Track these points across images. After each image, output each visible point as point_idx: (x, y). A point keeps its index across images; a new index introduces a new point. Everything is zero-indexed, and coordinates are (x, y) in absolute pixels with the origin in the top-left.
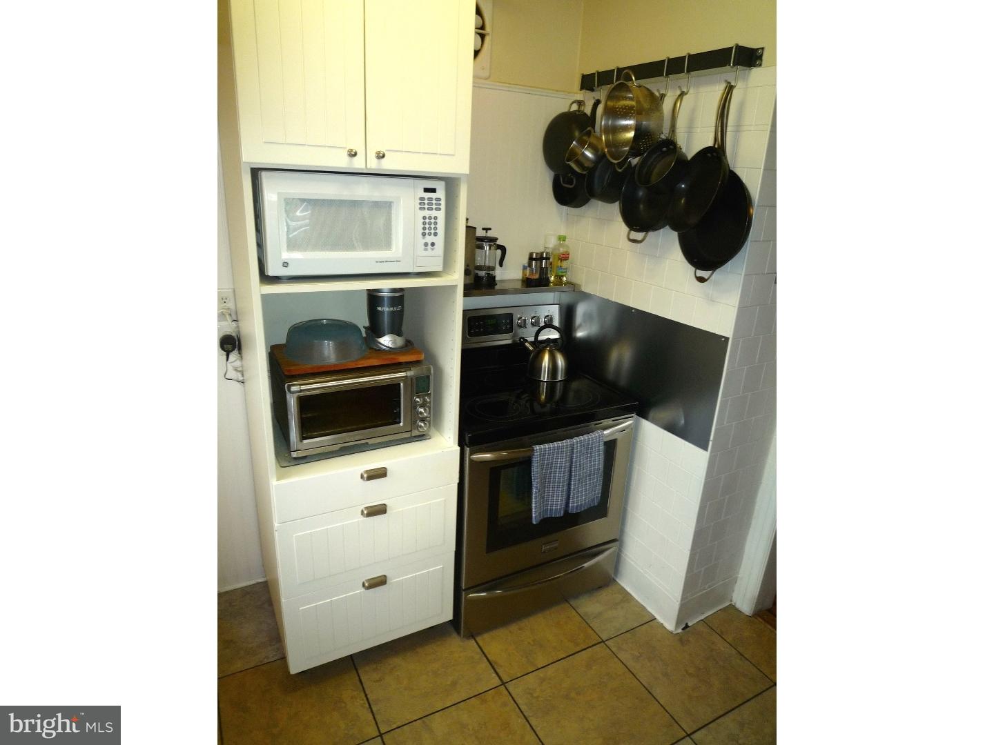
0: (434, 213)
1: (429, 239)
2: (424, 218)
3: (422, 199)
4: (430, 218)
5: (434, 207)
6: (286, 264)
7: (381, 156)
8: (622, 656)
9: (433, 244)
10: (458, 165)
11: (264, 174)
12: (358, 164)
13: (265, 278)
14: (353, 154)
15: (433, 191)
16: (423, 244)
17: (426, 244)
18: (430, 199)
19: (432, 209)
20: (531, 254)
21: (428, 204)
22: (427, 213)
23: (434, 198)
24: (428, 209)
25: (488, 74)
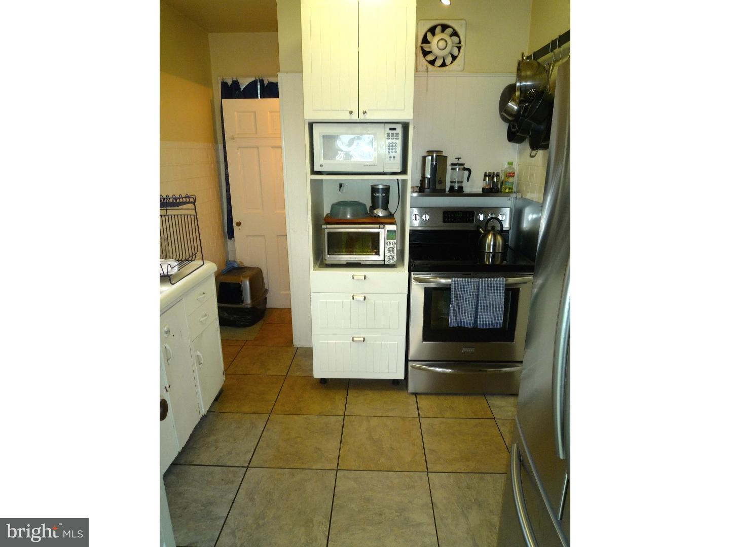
0: (394, 141)
1: (392, 155)
2: (389, 143)
3: (388, 134)
4: (392, 143)
5: (395, 137)
6: (321, 166)
7: (365, 113)
8: (502, 429)
9: (394, 157)
10: (407, 115)
11: (314, 125)
12: (355, 117)
13: (314, 172)
14: (351, 113)
15: (395, 129)
16: (388, 157)
17: (390, 157)
18: (393, 134)
19: (394, 139)
20: (486, 173)
21: (392, 136)
22: (390, 141)
23: (395, 133)
24: (392, 139)
25: (462, 68)
